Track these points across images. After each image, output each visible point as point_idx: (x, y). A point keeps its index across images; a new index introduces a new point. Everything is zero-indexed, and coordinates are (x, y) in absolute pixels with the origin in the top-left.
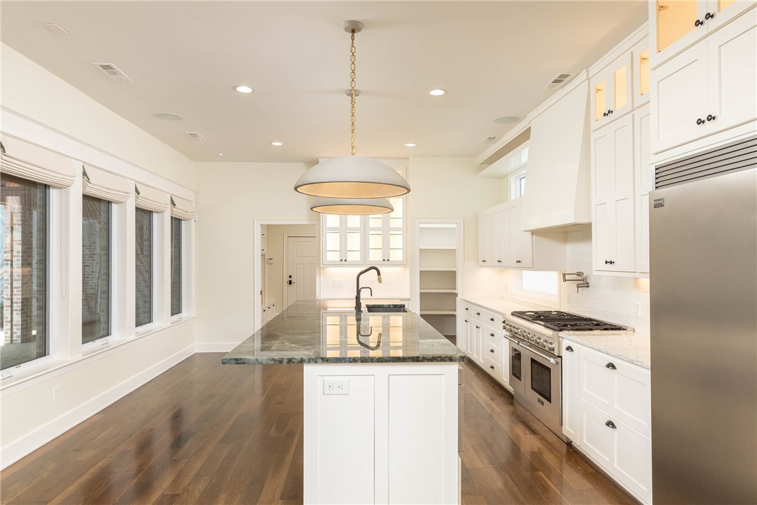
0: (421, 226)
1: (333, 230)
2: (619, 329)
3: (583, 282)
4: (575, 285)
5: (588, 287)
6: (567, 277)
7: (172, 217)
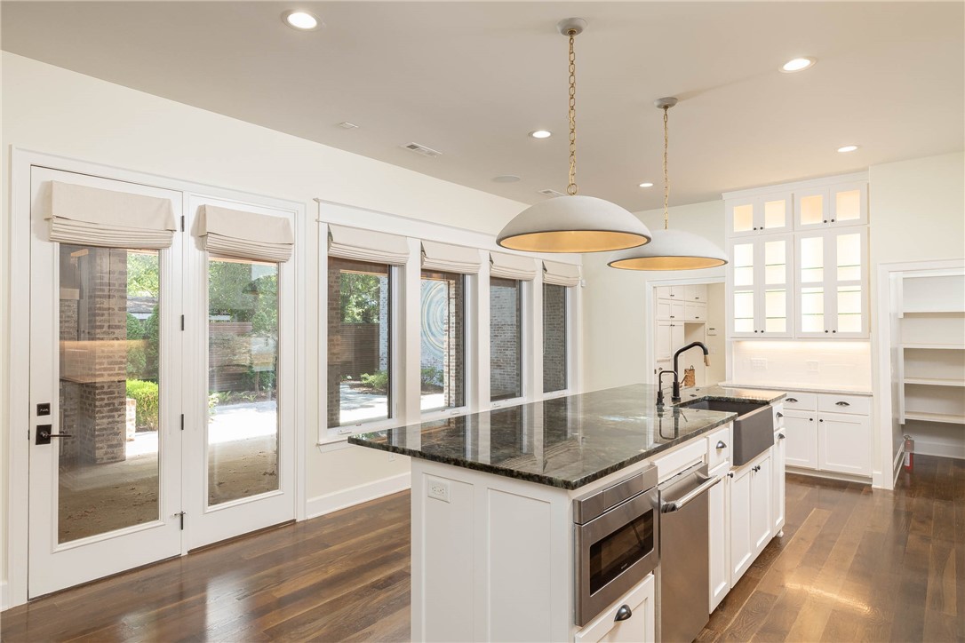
1: (744, 289)
7: (544, 284)
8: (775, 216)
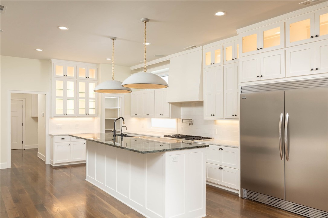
0: (106, 97)
1: (59, 98)
2: (210, 138)
3: (190, 122)
4: (188, 124)
5: (192, 124)
6: (184, 121)
8: (71, 74)
